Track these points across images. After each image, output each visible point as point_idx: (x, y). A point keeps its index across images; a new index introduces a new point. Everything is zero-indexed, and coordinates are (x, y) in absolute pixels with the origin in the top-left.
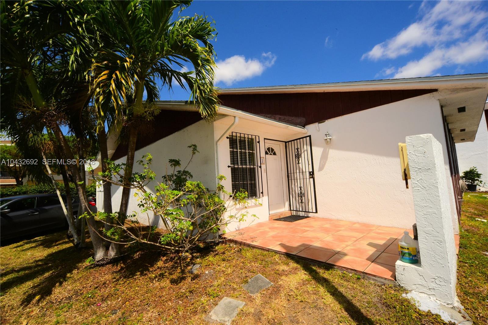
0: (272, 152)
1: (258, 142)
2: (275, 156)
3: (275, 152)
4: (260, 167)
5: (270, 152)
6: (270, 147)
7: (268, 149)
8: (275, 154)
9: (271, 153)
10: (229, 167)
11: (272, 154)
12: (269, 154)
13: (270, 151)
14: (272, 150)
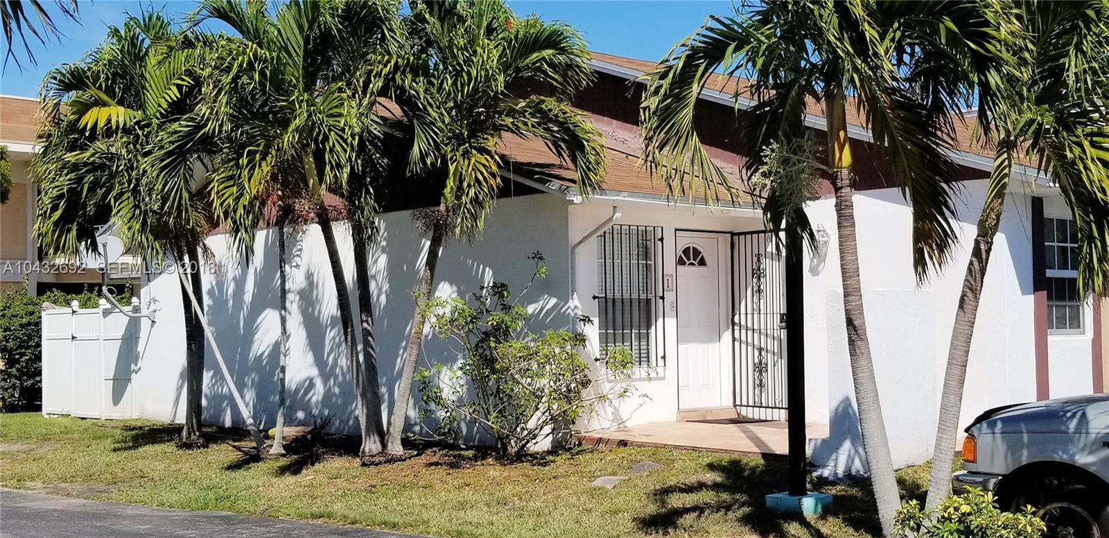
0: (694, 259)
1: (659, 240)
2: (702, 268)
3: (702, 258)
4: (663, 298)
5: (689, 259)
6: (691, 245)
7: (686, 251)
8: (702, 263)
9: (692, 261)
10: (595, 297)
11: (696, 263)
12: (688, 263)
13: (691, 256)
14: (697, 252)
